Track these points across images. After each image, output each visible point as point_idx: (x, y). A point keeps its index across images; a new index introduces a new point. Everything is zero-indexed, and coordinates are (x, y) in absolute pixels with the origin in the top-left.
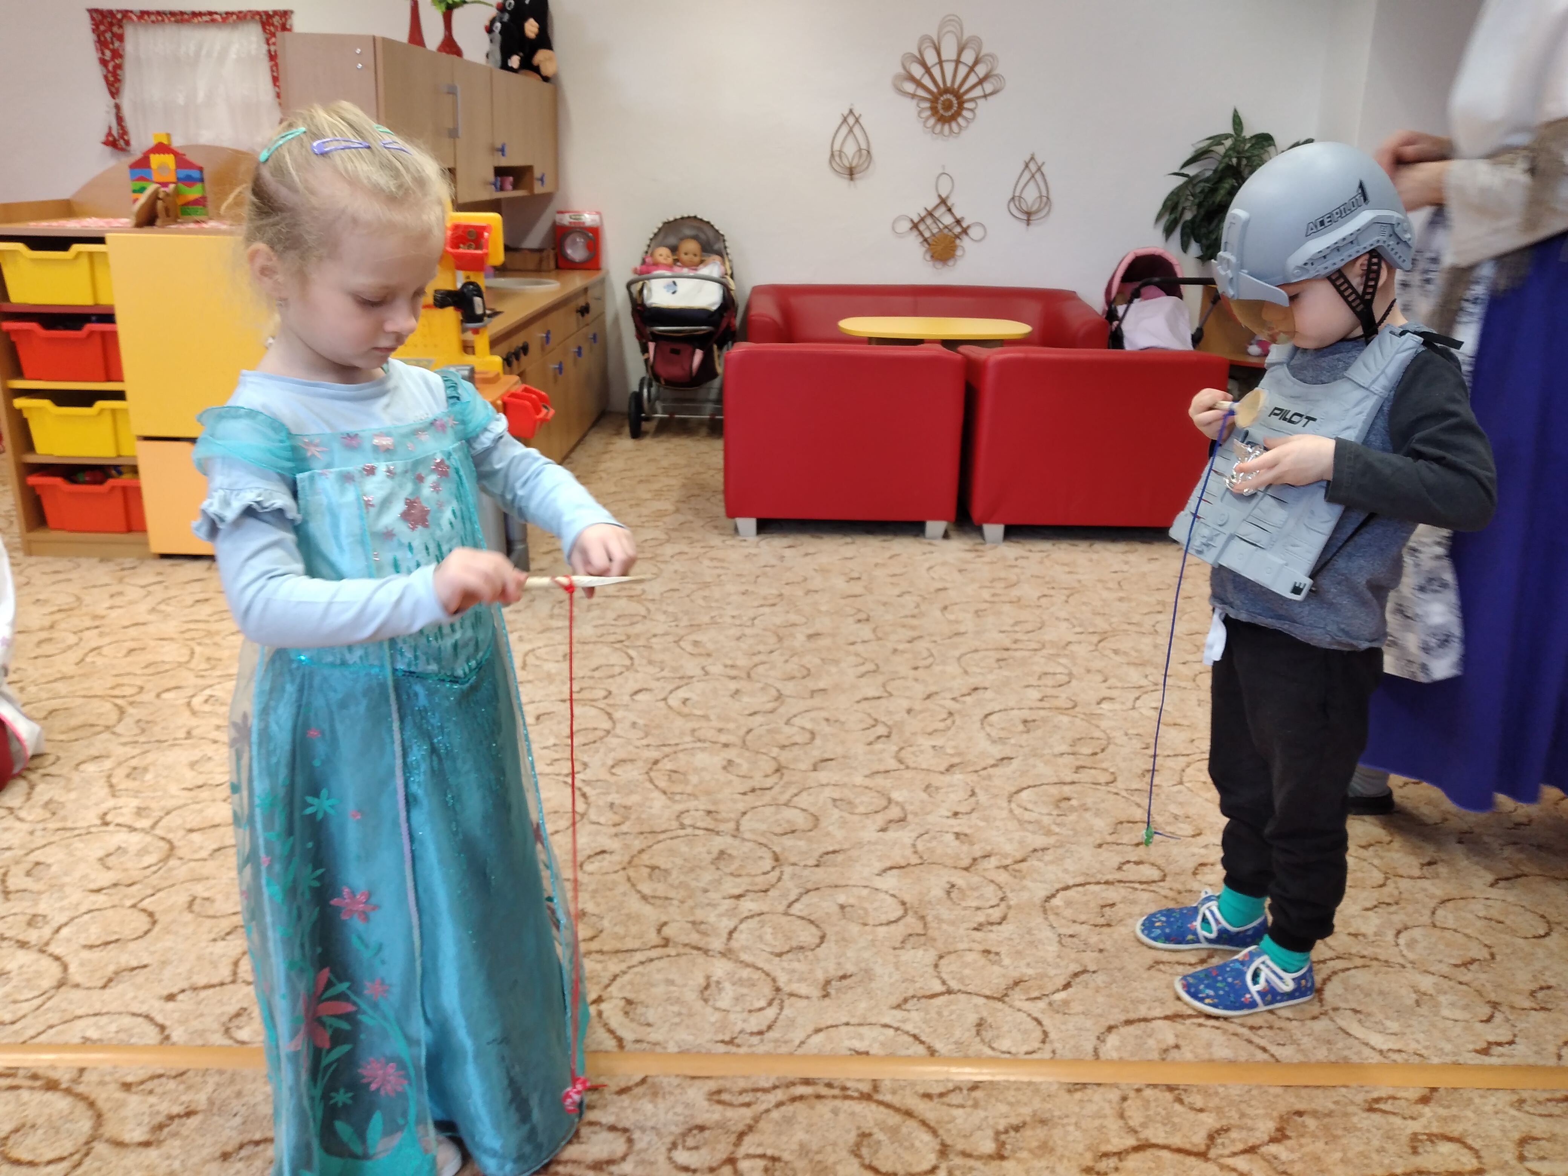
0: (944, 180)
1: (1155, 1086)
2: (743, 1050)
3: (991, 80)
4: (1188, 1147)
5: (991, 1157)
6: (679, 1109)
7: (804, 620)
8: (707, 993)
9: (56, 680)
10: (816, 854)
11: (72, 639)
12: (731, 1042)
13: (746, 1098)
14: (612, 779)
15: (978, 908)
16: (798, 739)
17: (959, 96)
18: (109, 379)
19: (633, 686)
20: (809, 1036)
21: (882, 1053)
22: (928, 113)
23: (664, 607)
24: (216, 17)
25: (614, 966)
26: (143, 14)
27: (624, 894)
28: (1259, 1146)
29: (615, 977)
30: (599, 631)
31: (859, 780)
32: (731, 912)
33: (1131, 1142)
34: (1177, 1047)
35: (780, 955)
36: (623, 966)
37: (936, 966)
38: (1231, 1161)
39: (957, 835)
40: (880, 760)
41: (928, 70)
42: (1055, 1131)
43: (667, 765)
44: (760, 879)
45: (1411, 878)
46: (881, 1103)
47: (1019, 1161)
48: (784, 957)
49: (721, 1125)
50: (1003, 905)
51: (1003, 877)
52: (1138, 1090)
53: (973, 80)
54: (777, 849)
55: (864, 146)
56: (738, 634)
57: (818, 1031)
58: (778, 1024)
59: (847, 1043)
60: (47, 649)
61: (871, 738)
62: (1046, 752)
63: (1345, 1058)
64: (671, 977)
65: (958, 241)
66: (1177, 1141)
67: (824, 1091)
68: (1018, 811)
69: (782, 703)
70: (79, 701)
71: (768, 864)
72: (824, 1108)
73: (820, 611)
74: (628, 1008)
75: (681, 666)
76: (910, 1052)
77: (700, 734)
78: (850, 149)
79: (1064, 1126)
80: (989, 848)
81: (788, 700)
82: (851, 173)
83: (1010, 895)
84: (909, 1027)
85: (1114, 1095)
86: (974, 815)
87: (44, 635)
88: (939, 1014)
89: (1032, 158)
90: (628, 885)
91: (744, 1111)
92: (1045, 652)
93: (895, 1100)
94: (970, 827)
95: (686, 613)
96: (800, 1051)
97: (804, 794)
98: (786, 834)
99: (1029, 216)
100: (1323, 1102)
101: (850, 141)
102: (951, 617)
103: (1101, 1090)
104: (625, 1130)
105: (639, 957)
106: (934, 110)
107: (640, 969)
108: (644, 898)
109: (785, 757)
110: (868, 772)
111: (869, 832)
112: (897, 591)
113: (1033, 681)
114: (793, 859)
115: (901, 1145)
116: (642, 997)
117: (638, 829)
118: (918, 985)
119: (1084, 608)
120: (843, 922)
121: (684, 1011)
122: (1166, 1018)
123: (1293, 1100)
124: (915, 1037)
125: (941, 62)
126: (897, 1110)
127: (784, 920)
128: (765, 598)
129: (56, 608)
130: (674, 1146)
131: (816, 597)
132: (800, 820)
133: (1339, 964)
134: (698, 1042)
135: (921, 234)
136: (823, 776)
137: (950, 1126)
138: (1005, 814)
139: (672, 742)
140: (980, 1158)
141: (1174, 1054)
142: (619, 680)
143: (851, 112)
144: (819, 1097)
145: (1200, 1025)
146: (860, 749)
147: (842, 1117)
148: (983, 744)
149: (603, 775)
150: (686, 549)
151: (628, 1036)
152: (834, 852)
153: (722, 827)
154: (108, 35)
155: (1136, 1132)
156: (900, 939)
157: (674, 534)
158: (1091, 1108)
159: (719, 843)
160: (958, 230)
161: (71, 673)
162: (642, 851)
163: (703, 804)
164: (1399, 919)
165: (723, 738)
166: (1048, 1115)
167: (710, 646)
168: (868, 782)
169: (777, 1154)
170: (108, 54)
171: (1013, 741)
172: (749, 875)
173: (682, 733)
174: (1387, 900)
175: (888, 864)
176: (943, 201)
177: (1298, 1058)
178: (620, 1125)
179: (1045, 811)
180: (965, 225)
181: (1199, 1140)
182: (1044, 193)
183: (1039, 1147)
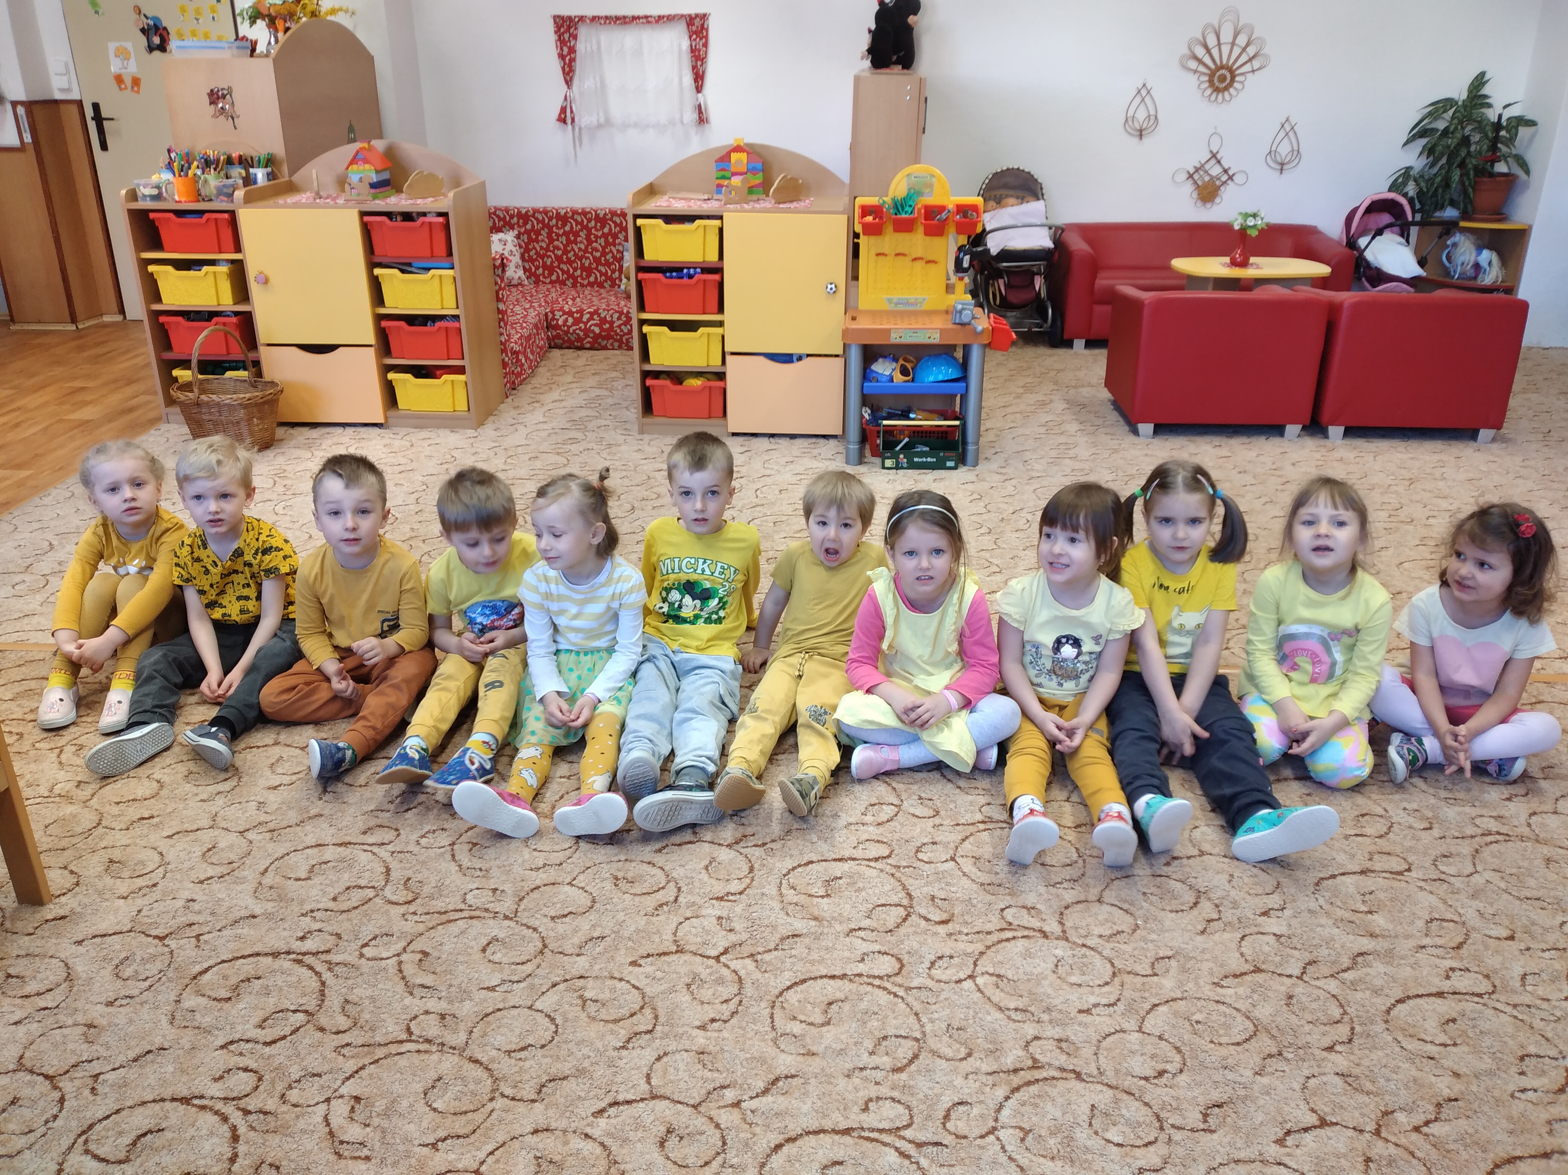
0: (1215, 138)
3: (1259, 58)
17: (1232, 71)
18: (710, 313)
22: (1207, 85)
24: (651, 19)
26: (594, 19)
41: (1208, 51)
53: (1244, 58)
55: (1152, 112)
65: (1224, 186)
78: (1141, 115)
82: (1141, 134)
89: (1287, 120)
99: (1282, 166)
101: (1142, 106)
106: (1211, 82)
125: (1219, 44)
135: (1195, 182)
143: (1144, 85)
154: (566, 36)
160: (1225, 178)
170: (566, 50)
176: (1214, 155)
180: (1230, 173)
182: (1295, 147)
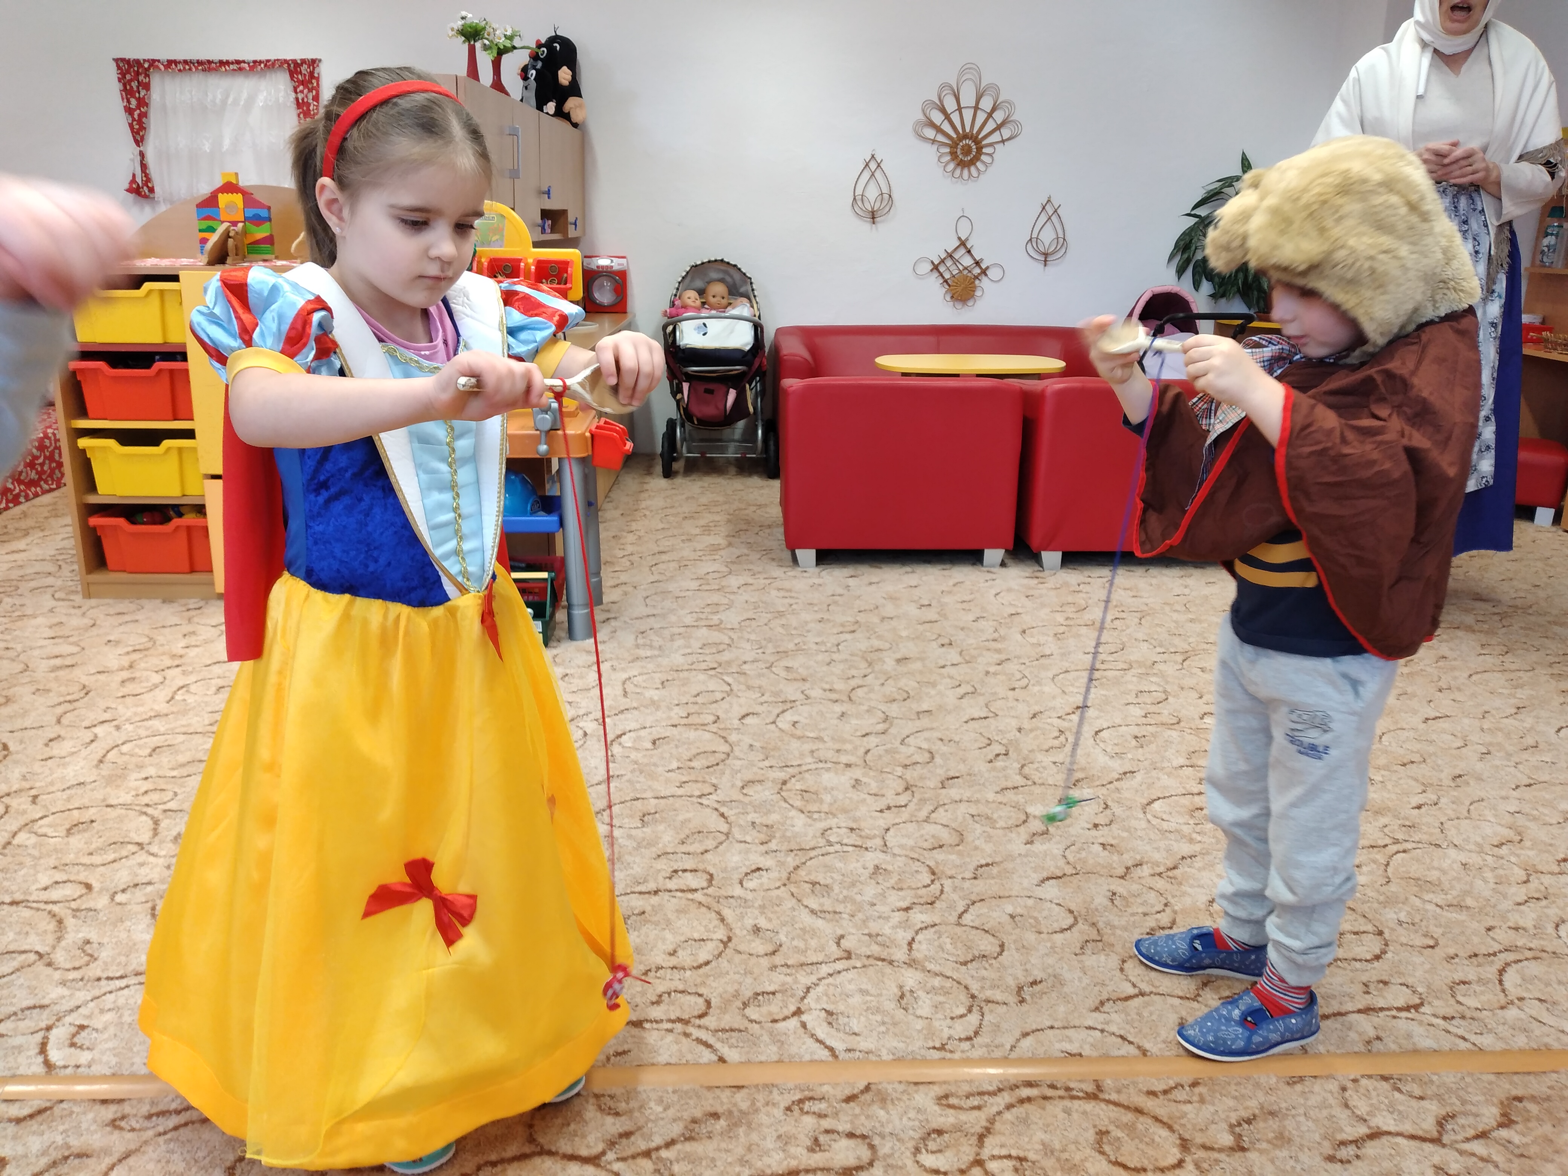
0: (964, 222)
1: (1370, 1077)
2: (957, 1056)
3: (1008, 125)
4: (1420, 1133)
5: (1232, 1149)
6: (912, 1114)
7: (887, 646)
8: (903, 1002)
9: (150, 718)
10: (972, 867)
11: (156, 678)
12: (942, 1048)
13: (975, 1101)
14: (746, 800)
15: (1145, 914)
16: (918, 758)
17: (977, 142)
18: (175, 419)
19: (738, 711)
20: (1018, 1040)
21: (1095, 1054)
22: (948, 158)
23: (746, 636)
24: (243, 65)
25: (804, 979)
26: (170, 63)
27: (793, 909)
28: (1489, 1131)
29: (808, 989)
30: (690, 659)
31: (991, 796)
32: (905, 924)
33: (1363, 1130)
34: (1378, 1038)
35: (965, 963)
36: (813, 979)
37: (1122, 970)
38: (1466, 1146)
39: (1103, 845)
40: (1006, 777)
41: (947, 117)
42: (1287, 1122)
43: (796, 785)
44: (923, 891)
45: (1552, 873)
46: (1109, 1102)
47: (1261, 1152)
48: (969, 965)
49: (958, 1128)
50: (1168, 910)
51: (1160, 884)
52: (1355, 1081)
53: (991, 126)
54: (932, 864)
55: (885, 190)
56: (828, 660)
57: (1025, 1035)
58: (984, 1029)
59: (1058, 1046)
60: (130, 688)
61: (991, 756)
62: (1166, 764)
63: (1546, 1045)
64: (863, 987)
65: (977, 282)
66: (1407, 1127)
67: (1050, 1092)
68: (1155, 822)
69: (891, 724)
70: (182, 738)
71: (926, 878)
72: (1056, 1109)
73: (901, 637)
74: (830, 1019)
75: (781, 691)
76: (1122, 1052)
77: (821, 754)
78: (872, 193)
79: (1293, 1116)
80: (1138, 857)
81: (896, 721)
82: (873, 216)
83: (1172, 901)
84: (1113, 1028)
85: (1333, 1086)
86: (1113, 826)
87: (125, 675)
88: (1139, 1014)
89: (1049, 201)
90: (794, 901)
91: (976, 1113)
92: (1133, 671)
93: (1123, 1099)
94: (1114, 838)
95: (770, 640)
96: (1013, 1055)
97: (941, 810)
98: (934, 848)
99: (1046, 257)
100: (1537, 1086)
101: (872, 184)
102: (1034, 640)
103: (1319, 1081)
104: (864, 1137)
105: (825, 970)
106: (954, 155)
107: (830, 980)
108: (813, 912)
109: (909, 775)
110: (998, 789)
111: (1016, 844)
112: (971, 617)
113: (1131, 698)
114: (949, 873)
115: (1141, 1141)
116: (841, 1007)
117: (785, 847)
118: (1110, 988)
119: (1159, 629)
120: (1018, 931)
121: (886, 1019)
122: (1359, 1011)
123: (1507, 1086)
124: (1121, 1037)
125: (960, 109)
126: (1127, 1108)
127: (959, 930)
128: (842, 625)
129: (130, 649)
130: (917, 1150)
131: (894, 623)
132: (945, 836)
133: (1510, 957)
134: (910, 1049)
135: (941, 275)
136: (954, 792)
137: (1183, 1121)
138: (1143, 824)
139: (795, 763)
140: (1220, 1150)
141: (1377, 1046)
142: (724, 705)
143: (873, 156)
144: (1045, 1098)
145: (1394, 1017)
146: (982, 767)
147: (1075, 1116)
148: (1103, 760)
149: (736, 795)
150: (750, 580)
151: (839, 1046)
152: (987, 865)
153: (869, 844)
154: (134, 84)
155: (1365, 1121)
156: (1079, 945)
157: (733, 567)
158: (1313, 1100)
159: (872, 858)
160: (977, 271)
161: (165, 711)
162: (797, 868)
163: (843, 821)
164: (1553, 912)
165: (844, 759)
166: (1275, 1107)
167: (803, 672)
168: (1000, 798)
169: (1022, 1154)
170: (134, 102)
171: (1130, 756)
172: (910, 888)
173: (802, 755)
174: (1536, 896)
175: (1045, 875)
176: (963, 244)
177: (1500, 1046)
178: (858, 1133)
179: (1181, 821)
180: (984, 266)
181: (1429, 1126)
182: (1061, 235)
183: (1276, 1138)
